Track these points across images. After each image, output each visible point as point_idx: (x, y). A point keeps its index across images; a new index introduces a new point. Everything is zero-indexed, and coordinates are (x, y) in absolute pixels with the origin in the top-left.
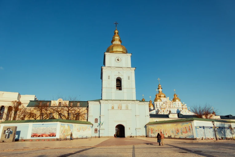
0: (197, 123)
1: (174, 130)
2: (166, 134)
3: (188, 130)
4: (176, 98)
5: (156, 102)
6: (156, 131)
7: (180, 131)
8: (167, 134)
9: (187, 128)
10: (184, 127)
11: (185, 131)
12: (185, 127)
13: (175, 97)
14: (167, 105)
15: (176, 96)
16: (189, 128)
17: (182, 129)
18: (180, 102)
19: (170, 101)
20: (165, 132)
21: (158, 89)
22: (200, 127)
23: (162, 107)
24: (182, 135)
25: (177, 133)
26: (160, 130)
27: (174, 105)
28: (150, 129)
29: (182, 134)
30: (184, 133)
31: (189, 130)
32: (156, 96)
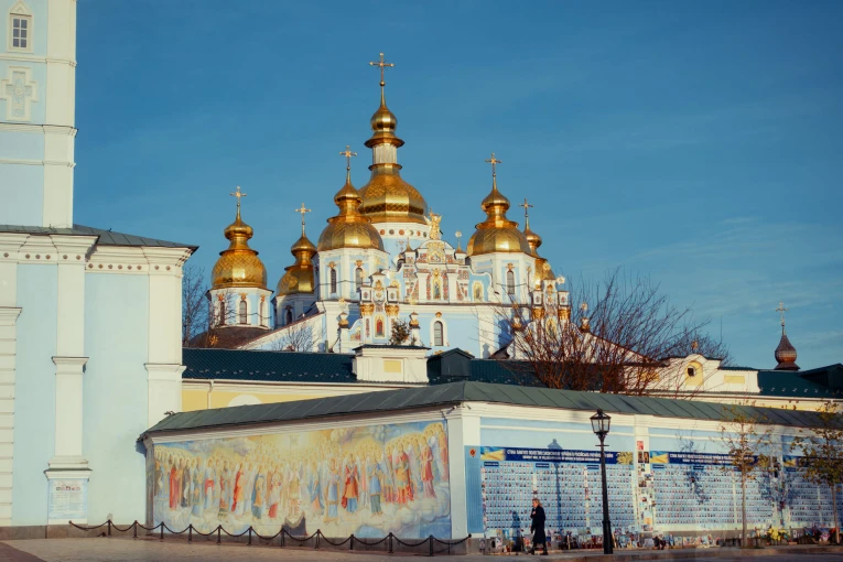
0: (483, 420)
1: (327, 476)
2: (272, 511)
3: (417, 475)
4: (499, 223)
5: (335, 253)
6: (208, 483)
7: (367, 486)
8: (279, 508)
9: (413, 462)
10: (396, 454)
11: (399, 483)
12: (405, 458)
13: (491, 217)
14: (422, 278)
15: (497, 210)
16: (424, 463)
17: (384, 467)
18: (522, 262)
19: (451, 252)
20: (268, 498)
21: (371, 144)
22: (510, 457)
23: (371, 293)
24: (375, 520)
25: (345, 501)
26: (231, 476)
27: (476, 284)
28: (166, 469)
29: (377, 510)
30: (390, 498)
31: (429, 475)
32: (341, 200)
